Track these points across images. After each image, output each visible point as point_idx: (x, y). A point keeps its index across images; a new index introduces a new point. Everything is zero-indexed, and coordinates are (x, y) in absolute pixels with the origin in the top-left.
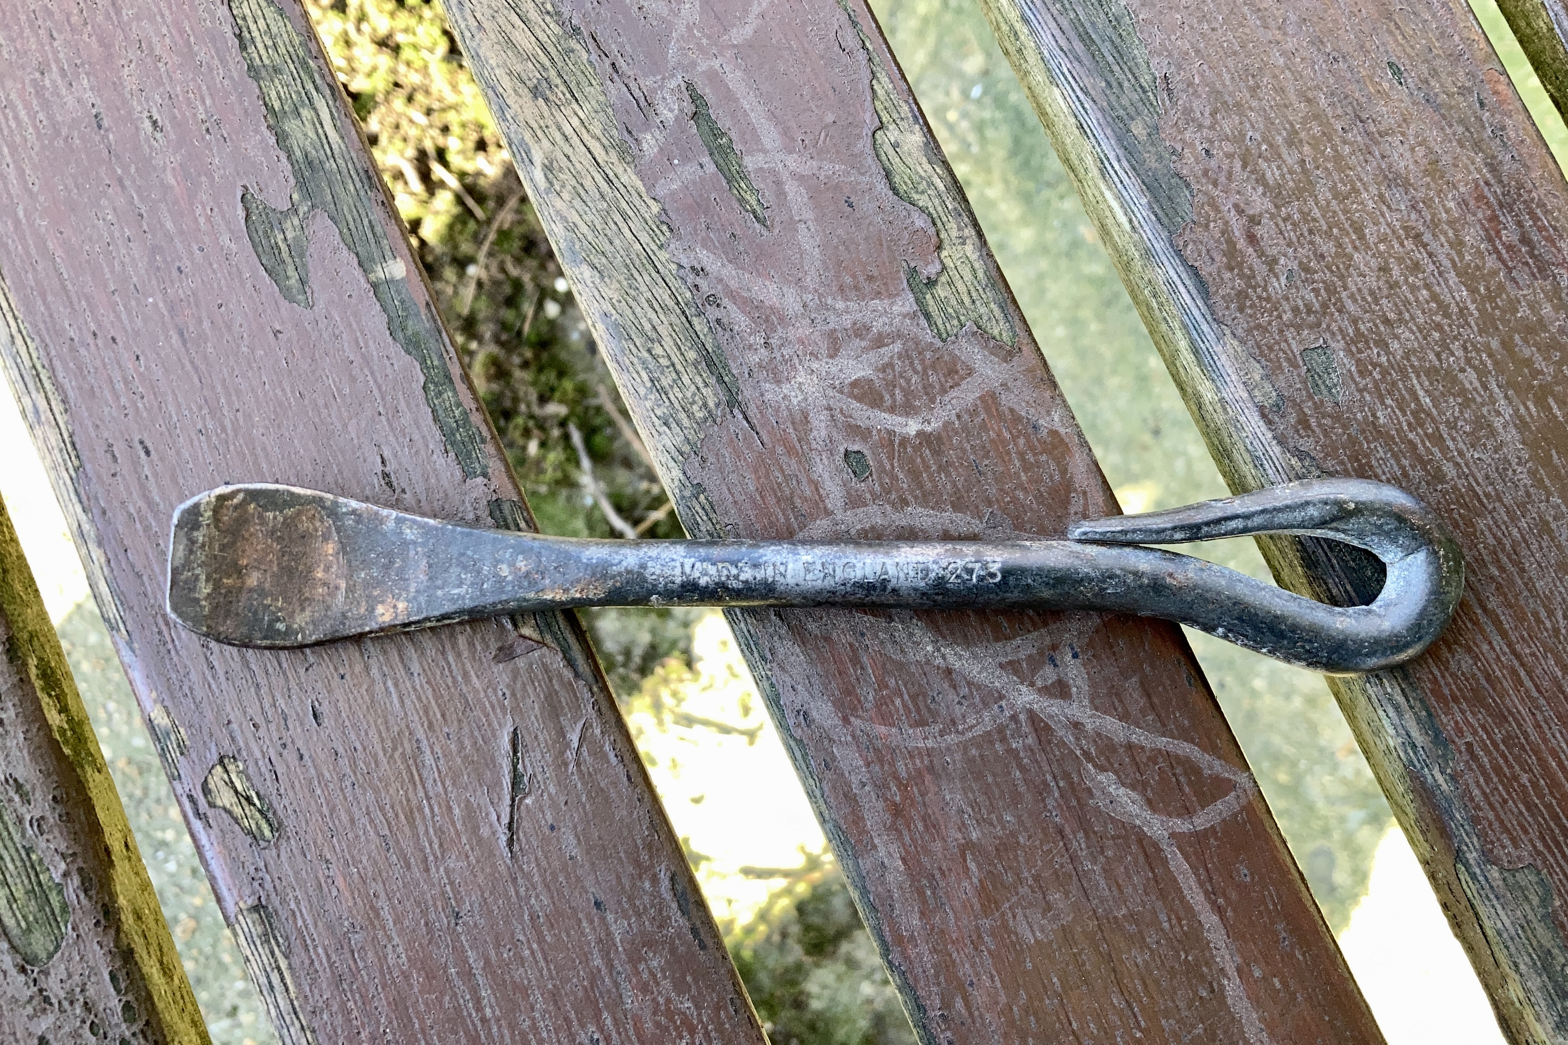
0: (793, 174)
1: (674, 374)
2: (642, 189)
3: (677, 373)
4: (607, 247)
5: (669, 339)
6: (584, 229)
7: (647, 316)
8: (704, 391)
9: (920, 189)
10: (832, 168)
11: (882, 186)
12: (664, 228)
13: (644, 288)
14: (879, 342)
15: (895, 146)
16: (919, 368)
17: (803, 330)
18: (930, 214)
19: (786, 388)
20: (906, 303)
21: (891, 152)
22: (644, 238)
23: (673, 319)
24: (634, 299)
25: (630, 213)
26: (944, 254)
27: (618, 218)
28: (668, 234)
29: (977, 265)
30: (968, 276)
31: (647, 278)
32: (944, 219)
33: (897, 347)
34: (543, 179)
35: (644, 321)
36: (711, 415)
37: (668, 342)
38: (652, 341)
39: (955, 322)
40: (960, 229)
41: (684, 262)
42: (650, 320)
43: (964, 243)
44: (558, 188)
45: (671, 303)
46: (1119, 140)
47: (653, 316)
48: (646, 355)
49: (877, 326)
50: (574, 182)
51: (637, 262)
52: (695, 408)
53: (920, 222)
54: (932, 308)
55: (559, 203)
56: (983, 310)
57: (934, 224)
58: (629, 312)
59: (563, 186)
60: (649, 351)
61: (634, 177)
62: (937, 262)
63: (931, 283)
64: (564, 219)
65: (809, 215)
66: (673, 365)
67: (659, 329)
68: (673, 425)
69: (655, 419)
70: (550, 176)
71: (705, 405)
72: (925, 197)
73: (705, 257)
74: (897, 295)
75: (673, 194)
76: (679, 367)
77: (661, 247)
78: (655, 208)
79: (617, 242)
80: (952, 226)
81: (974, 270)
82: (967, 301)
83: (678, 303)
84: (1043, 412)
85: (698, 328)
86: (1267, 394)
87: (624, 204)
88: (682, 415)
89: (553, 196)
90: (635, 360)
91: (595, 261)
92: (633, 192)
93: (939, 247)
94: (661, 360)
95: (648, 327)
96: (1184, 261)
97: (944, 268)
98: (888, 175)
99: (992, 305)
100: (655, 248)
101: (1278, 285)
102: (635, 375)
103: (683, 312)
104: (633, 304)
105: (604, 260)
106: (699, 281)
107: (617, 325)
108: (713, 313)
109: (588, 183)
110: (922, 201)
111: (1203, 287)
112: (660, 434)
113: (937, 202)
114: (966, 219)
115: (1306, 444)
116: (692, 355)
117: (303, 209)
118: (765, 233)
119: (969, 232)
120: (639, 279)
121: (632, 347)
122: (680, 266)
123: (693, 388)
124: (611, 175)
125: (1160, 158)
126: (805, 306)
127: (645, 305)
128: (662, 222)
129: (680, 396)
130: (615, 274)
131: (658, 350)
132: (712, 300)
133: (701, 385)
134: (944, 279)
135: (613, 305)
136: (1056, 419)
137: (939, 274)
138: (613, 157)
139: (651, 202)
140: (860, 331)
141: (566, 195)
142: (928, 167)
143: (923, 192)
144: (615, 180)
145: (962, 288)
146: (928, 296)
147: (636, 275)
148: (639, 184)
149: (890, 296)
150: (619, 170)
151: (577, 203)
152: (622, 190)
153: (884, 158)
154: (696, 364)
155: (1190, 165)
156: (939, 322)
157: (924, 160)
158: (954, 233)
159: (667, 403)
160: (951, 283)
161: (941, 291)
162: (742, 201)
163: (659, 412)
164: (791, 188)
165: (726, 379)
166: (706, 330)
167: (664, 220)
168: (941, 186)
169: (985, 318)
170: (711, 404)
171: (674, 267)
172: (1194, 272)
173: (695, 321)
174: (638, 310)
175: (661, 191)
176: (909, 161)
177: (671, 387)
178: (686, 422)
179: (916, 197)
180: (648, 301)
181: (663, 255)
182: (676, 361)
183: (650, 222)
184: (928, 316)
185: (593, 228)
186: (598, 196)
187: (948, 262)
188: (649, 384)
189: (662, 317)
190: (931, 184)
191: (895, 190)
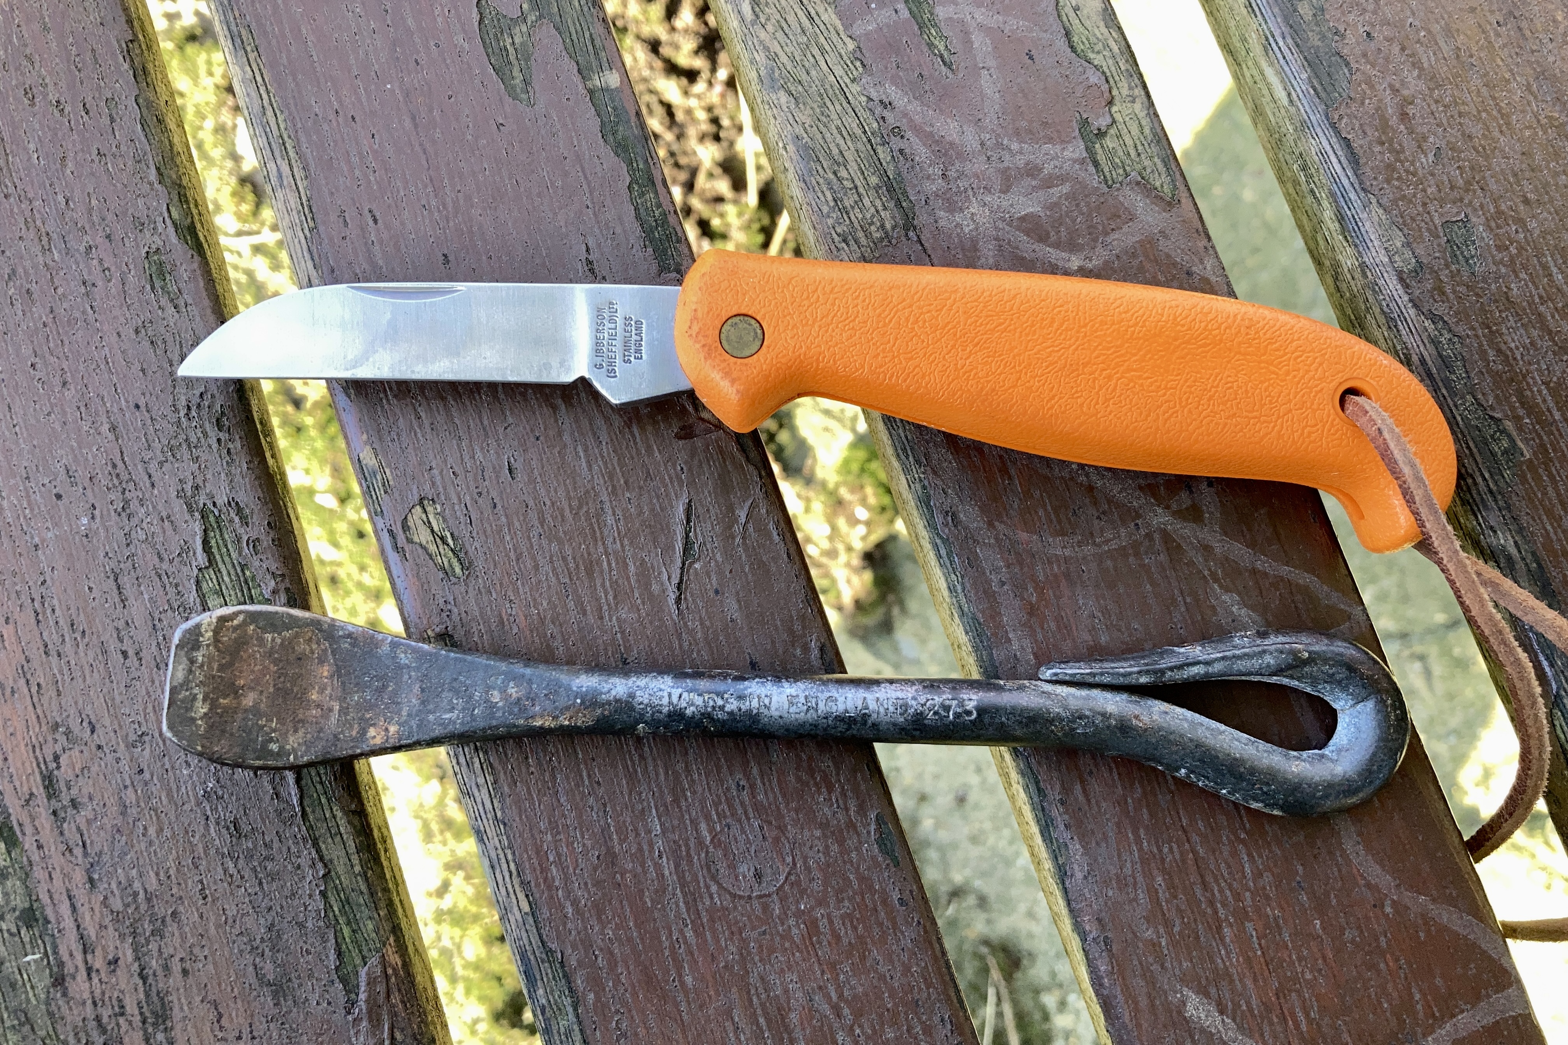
0: (980, 26)
1: (856, 196)
2: (840, 28)
3: (859, 195)
4: (804, 77)
5: (854, 164)
6: (784, 59)
7: (835, 141)
8: (882, 214)
9: (1097, 48)
10: (1014, 24)
11: (1061, 43)
12: (858, 64)
13: (834, 116)
14: (1048, 183)
15: (1076, 9)
16: (1085, 209)
17: (979, 165)
18: (1103, 73)
19: (958, 218)
20: (1076, 150)
21: (1072, 14)
22: (839, 71)
23: (860, 146)
24: (825, 126)
25: (827, 48)
26: (1114, 109)
27: (816, 52)
28: (861, 69)
29: (1144, 123)
30: (1135, 131)
31: (838, 107)
32: (1117, 78)
33: (1066, 189)
34: (750, 12)
35: (832, 146)
36: (887, 237)
37: (853, 167)
38: (839, 164)
39: (1121, 171)
40: (1130, 88)
41: (874, 95)
42: (838, 145)
43: (1133, 102)
44: (763, 21)
45: (858, 132)
46: (1286, 19)
47: (842, 142)
48: (831, 176)
49: (1048, 169)
50: (778, 17)
51: (830, 92)
52: (873, 228)
53: (1094, 78)
54: (1101, 157)
55: (763, 35)
56: (1147, 163)
57: (1107, 81)
58: (819, 136)
59: (768, 19)
60: (835, 173)
61: (833, 16)
62: (1108, 116)
63: (1101, 134)
64: (767, 49)
65: (991, 63)
66: (856, 187)
67: (846, 154)
68: (852, 242)
69: (835, 235)
70: (757, 9)
71: (883, 226)
72: (1100, 57)
73: (893, 92)
74: (1069, 142)
75: (867, 34)
76: (861, 190)
77: (853, 81)
78: (851, 45)
79: (813, 73)
80: (1124, 85)
81: (1140, 127)
82: (1133, 153)
83: (865, 132)
84: (1196, 260)
85: (881, 156)
86: (1406, 261)
87: (822, 40)
88: (860, 234)
89: (758, 27)
90: (821, 181)
91: (792, 88)
92: (832, 30)
93: (1110, 103)
94: (845, 183)
95: (835, 151)
96: (1338, 133)
97: (1114, 121)
98: (1068, 34)
99: (1156, 159)
100: (848, 81)
101: (1427, 160)
102: (820, 194)
103: (870, 141)
104: (824, 130)
105: (800, 88)
106: (886, 113)
107: (806, 147)
108: (896, 143)
109: (791, 18)
110: (1098, 60)
111: (1354, 160)
112: (838, 250)
113: (1110, 62)
114: (1136, 81)
115: (1440, 309)
116: (874, 180)
117: (532, 18)
118: (950, 75)
119: (1138, 91)
120: (831, 107)
121: (819, 168)
122: (870, 99)
123: (873, 210)
124: (813, 13)
125: (1323, 38)
126: (982, 144)
127: (835, 131)
128: (856, 59)
129: (860, 216)
130: (809, 101)
131: (843, 173)
132: (897, 131)
133: (880, 208)
134: (1112, 131)
135: (805, 129)
136: (1208, 268)
137: (1109, 126)
139: (848, 40)
140: (1032, 170)
141: (770, 28)
142: (1105, 30)
143: (1098, 52)
144: (816, 18)
145: (1129, 142)
146: (1097, 146)
147: (829, 103)
148: (838, 23)
149: (1062, 142)
150: (821, 10)
151: (780, 35)
152: (822, 27)
153: (1065, 19)
154: (877, 188)
155: (1351, 45)
156: (1106, 170)
157: (1102, 24)
158: (1125, 91)
159: (848, 222)
160: (1119, 136)
161: (1109, 142)
162: (931, 45)
163: (839, 230)
164: (978, 40)
165: (904, 204)
166: (889, 158)
167: (858, 56)
168: (1115, 49)
169: (1149, 170)
170: (888, 226)
171: (864, 99)
172: (1347, 143)
173: (880, 149)
174: (828, 135)
175: (859, 29)
176: (1087, 23)
177: (852, 208)
178: (863, 241)
179: (1091, 56)
180: (838, 128)
181: (855, 88)
182: (859, 184)
183: (845, 58)
184: (1096, 164)
185: (792, 59)
186: (799, 30)
187: (1117, 117)
188: (832, 204)
189: (849, 143)
190: (1107, 46)
191: (1073, 48)
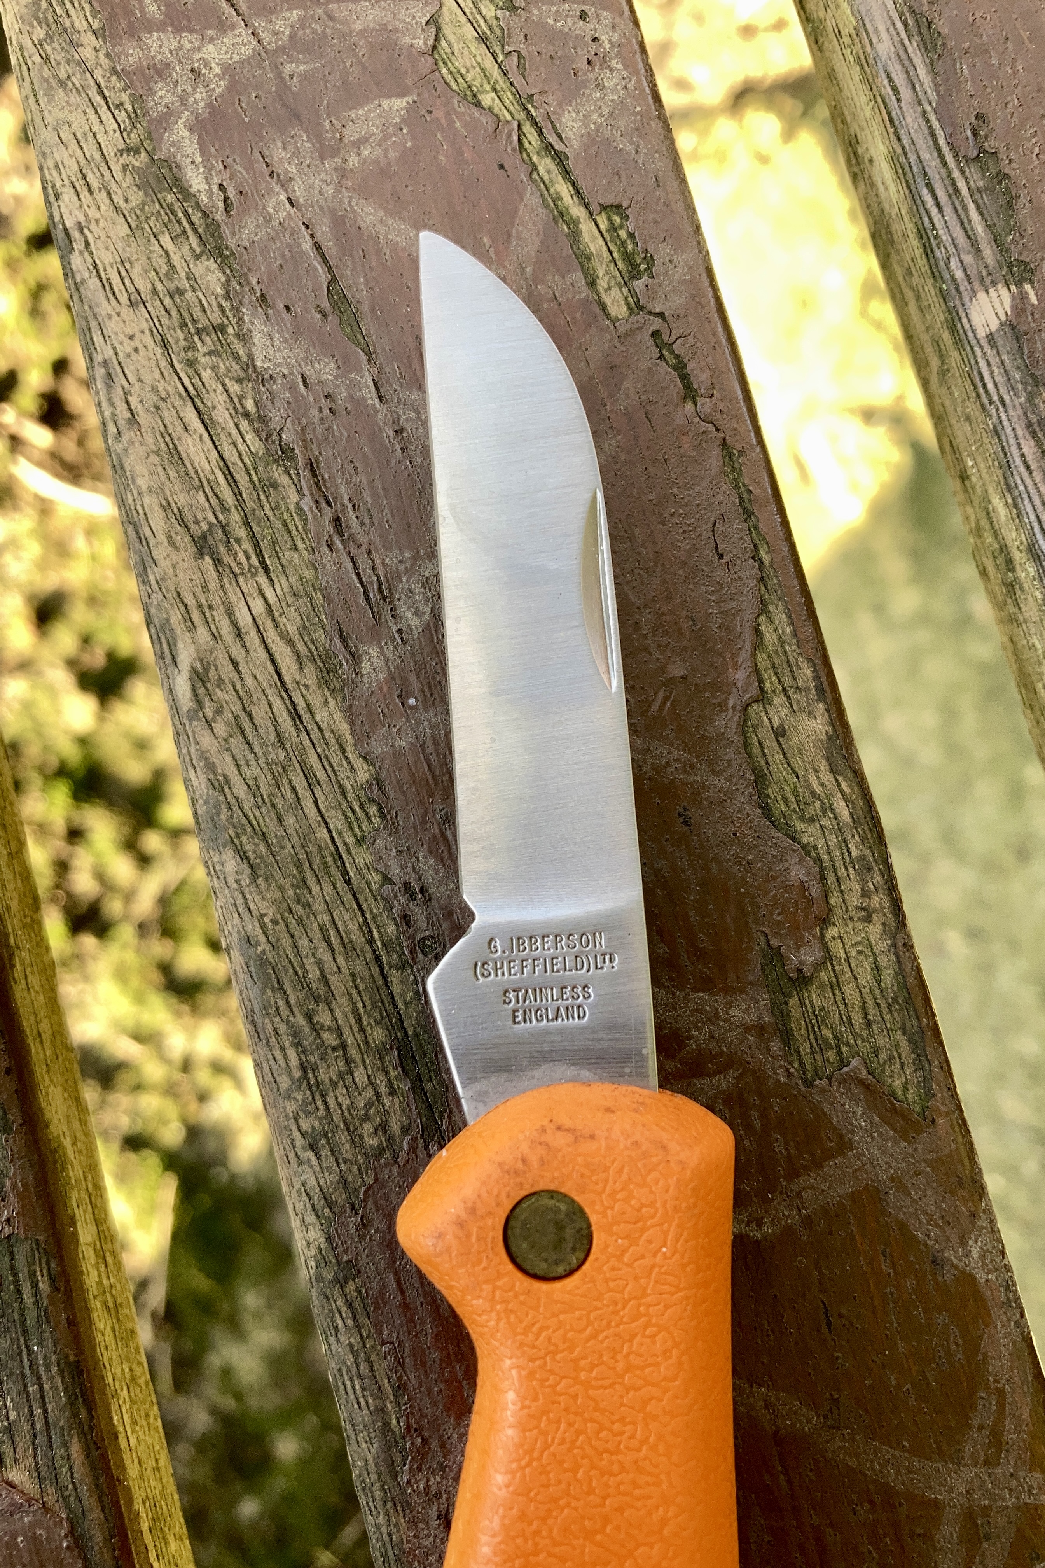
1: (342, 1064)
2: (348, 738)
3: (348, 1062)
4: (272, 826)
5: (344, 1001)
6: (240, 790)
7: (316, 955)
8: (386, 1101)
9: (810, 811)
11: (745, 799)
12: (373, 810)
13: (319, 907)
15: (780, 733)
16: (757, 1124)
18: (818, 860)
20: (754, 1007)
21: (770, 742)
22: (337, 822)
23: (359, 966)
24: (300, 922)
25: (320, 774)
26: (832, 932)
27: (299, 781)
28: (376, 820)
29: (883, 961)
30: (866, 977)
31: (328, 890)
32: (842, 872)
34: (189, 694)
35: (309, 963)
36: (390, 1146)
37: (342, 1005)
38: (317, 999)
39: (832, 1055)
40: (865, 894)
41: (395, 870)
42: (319, 963)
43: (868, 919)
44: (210, 714)
45: (359, 939)
47: (327, 957)
48: (301, 1021)
50: (237, 708)
51: (317, 861)
52: (367, 1126)
53: (800, 870)
54: (798, 1023)
55: (206, 740)
56: (882, 1041)
57: (823, 877)
58: (287, 942)
59: (219, 712)
60: (309, 1016)
61: (338, 716)
62: (817, 946)
63: (802, 980)
64: (210, 767)
66: (343, 1046)
67: (333, 980)
68: (325, 1152)
69: (296, 1135)
70: (201, 691)
71: (384, 1127)
72: (815, 829)
73: (428, 874)
74: (742, 991)
75: (397, 754)
76: (353, 1053)
77: (360, 841)
78: (364, 774)
79: (290, 821)
81: (877, 968)
82: (857, 1019)
83: (371, 942)
84: (954, 1239)
85: (396, 989)
87: (313, 759)
88: (343, 1137)
89: (198, 725)
90: (282, 1028)
91: (248, 847)
92: (332, 741)
93: (825, 920)
94: (326, 1035)
95: (314, 974)
97: (828, 956)
98: (760, 780)
99: (899, 1036)
100: (351, 841)
102: (278, 1053)
103: (378, 958)
104: (298, 931)
105: (263, 848)
106: (412, 912)
107: (262, 962)
109: (260, 713)
110: (810, 835)
112: (300, 1163)
113: (833, 839)
114: (878, 878)
116: (378, 1035)
119: (880, 900)
120: (316, 889)
121: (281, 1003)
122: (387, 880)
123: (369, 1093)
124: (301, 705)
127: (317, 936)
128: (371, 800)
129: (345, 1102)
130: (277, 874)
131: (324, 1018)
132: (429, 946)
133: (383, 1089)
134: (824, 975)
135: (263, 927)
136: (975, 1253)
137: (818, 966)
138: (311, 677)
139: (358, 763)
141: (220, 728)
142: (827, 777)
143: (812, 820)
144: (306, 717)
145: (852, 996)
146: (793, 1002)
147: (311, 882)
148: (344, 728)
149: (726, 990)
150: (316, 701)
151: (237, 743)
152: (315, 734)
153: (756, 750)
154: (381, 1052)
156: (805, 1049)
157: (823, 766)
158: (854, 900)
159: (322, 1111)
160: (836, 985)
161: (816, 996)
163: (305, 1125)
165: (428, 1087)
166: (410, 995)
167: (376, 796)
168: (845, 814)
169: (883, 1056)
170: (395, 1126)
171: (375, 878)
173: (395, 977)
174: (303, 942)
175: (378, 747)
176: (797, 762)
177: (334, 1084)
178: (347, 1150)
179: (800, 826)
180: (322, 929)
181: (363, 856)
182: (350, 1040)
183: (351, 796)
184: (787, 1037)
185: (254, 790)
186: (273, 738)
187: (837, 949)
188: (297, 1074)
189: (341, 960)
190: (828, 808)
191: (766, 811)
